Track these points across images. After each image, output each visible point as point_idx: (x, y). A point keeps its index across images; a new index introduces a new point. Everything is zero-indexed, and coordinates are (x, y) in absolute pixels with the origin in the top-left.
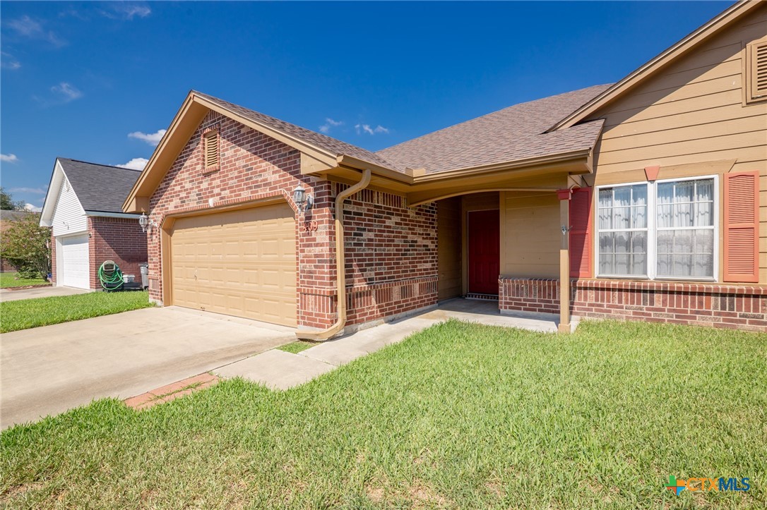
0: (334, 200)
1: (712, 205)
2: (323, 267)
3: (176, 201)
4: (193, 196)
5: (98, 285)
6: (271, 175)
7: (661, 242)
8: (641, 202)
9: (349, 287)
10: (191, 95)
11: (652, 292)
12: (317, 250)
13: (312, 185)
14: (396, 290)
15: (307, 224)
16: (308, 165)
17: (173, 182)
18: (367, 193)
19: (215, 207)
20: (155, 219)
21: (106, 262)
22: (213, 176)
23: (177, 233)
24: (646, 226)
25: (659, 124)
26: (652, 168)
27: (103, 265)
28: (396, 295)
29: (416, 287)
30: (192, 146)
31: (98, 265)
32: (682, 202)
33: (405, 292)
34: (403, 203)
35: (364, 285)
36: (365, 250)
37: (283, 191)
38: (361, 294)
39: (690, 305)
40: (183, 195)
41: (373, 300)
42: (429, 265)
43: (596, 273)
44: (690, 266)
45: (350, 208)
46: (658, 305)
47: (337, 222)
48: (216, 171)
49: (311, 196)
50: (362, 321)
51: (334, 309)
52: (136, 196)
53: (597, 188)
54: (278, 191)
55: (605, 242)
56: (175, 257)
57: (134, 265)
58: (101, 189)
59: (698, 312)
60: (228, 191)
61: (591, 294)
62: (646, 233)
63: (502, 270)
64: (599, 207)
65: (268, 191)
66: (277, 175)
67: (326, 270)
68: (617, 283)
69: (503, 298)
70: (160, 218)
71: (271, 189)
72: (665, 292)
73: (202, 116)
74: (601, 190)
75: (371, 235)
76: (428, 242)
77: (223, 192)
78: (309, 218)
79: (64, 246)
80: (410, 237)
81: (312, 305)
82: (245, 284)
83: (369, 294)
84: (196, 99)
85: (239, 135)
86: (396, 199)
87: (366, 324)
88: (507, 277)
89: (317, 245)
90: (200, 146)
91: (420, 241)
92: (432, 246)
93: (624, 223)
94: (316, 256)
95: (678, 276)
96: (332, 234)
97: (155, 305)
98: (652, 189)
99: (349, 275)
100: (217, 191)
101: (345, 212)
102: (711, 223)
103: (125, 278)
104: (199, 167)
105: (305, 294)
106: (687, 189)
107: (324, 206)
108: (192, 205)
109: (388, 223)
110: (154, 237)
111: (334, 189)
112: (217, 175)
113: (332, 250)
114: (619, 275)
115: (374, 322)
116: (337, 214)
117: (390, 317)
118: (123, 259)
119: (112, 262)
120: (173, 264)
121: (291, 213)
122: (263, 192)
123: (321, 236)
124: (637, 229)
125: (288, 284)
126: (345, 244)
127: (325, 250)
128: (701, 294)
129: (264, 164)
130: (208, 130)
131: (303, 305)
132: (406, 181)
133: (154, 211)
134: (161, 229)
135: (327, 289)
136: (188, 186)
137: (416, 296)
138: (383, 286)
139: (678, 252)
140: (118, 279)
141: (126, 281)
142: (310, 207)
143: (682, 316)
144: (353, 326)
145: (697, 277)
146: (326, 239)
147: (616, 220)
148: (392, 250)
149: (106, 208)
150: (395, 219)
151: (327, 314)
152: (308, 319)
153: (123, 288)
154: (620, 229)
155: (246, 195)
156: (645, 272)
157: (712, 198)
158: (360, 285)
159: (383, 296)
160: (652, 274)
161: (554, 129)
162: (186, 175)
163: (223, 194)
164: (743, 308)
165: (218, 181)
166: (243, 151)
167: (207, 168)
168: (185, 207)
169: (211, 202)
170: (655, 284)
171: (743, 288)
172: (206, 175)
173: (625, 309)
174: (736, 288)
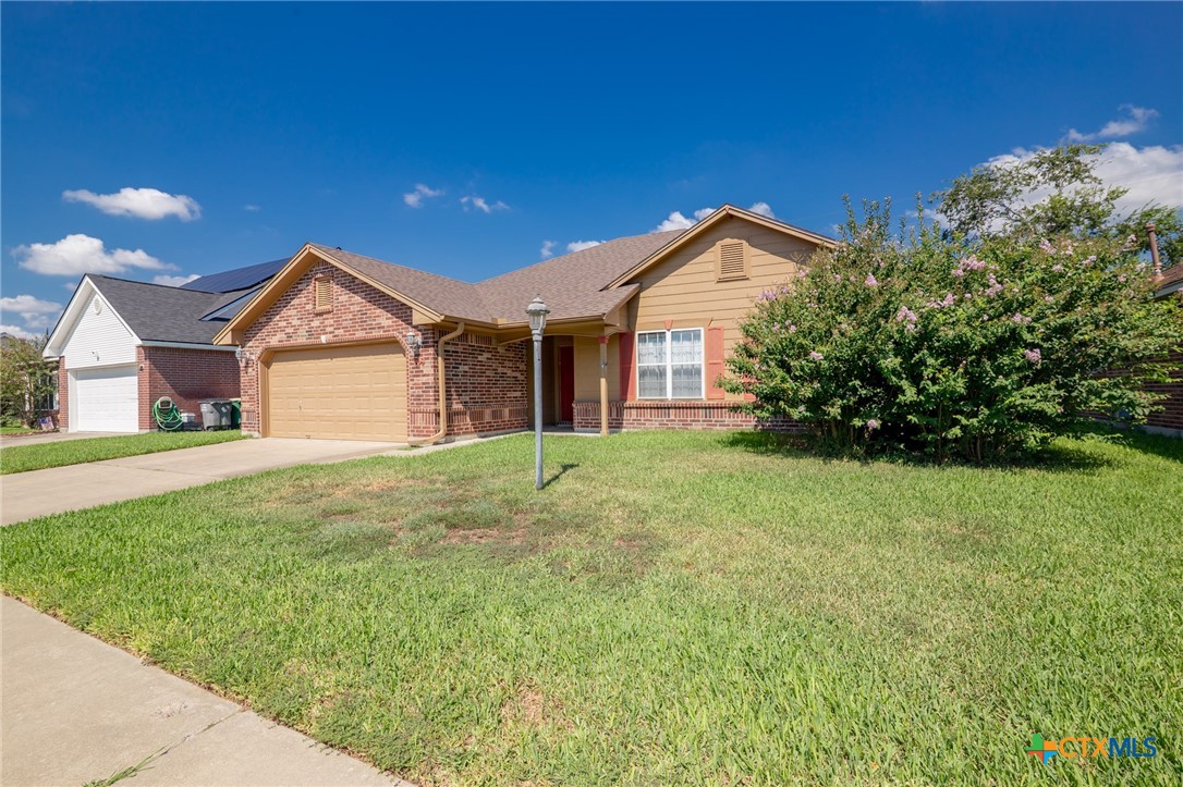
0: (437, 342)
1: (700, 348)
2: (429, 392)
3: (281, 336)
4: (303, 332)
5: (153, 425)
6: (384, 322)
7: (676, 372)
8: (662, 344)
9: (448, 407)
10: (308, 246)
12: (424, 379)
13: (420, 331)
14: (488, 412)
15: (416, 360)
16: (417, 319)
17: (278, 318)
18: (464, 337)
19: (326, 344)
20: (252, 351)
21: (162, 399)
22: (325, 316)
23: (275, 366)
24: (665, 361)
25: (672, 290)
26: (669, 321)
27: (158, 402)
28: (488, 417)
29: (506, 411)
30: (300, 287)
31: (152, 402)
33: (495, 415)
34: (494, 341)
35: (460, 406)
36: (461, 380)
37: (396, 334)
38: (458, 413)
39: (689, 416)
40: (290, 330)
41: (468, 418)
42: (518, 394)
43: (637, 396)
45: (449, 348)
46: (672, 417)
47: (440, 358)
48: (329, 312)
49: (419, 339)
50: (459, 434)
51: (437, 423)
52: (232, 330)
53: (637, 333)
54: (391, 333)
55: (643, 374)
56: (272, 389)
57: (192, 402)
58: (149, 313)
59: (693, 421)
60: (342, 330)
61: (634, 412)
62: (665, 366)
63: (576, 396)
64: (638, 348)
65: (381, 333)
66: (391, 321)
67: (432, 394)
68: (648, 403)
69: (577, 419)
70: (259, 351)
71: (384, 332)
72: (676, 408)
73: (313, 262)
74: (640, 335)
75: (466, 368)
76: (518, 374)
78: (417, 355)
79: (79, 382)
80: (500, 370)
81: (420, 420)
83: (464, 413)
84: (311, 250)
85: (352, 284)
86: (488, 340)
87: (463, 437)
88: (579, 402)
89: (424, 375)
90: (310, 287)
91: (509, 373)
92: (521, 377)
93: (654, 360)
94: (423, 383)
95: (685, 397)
96: (436, 367)
97: (251, 437)
98: (668, 335)
99: (449, 398)
100: (329, 329)
101: (446, 351)
102: (700, 360)
103: (184, 417)
104: (309, 307)
105: (415, 413)
106: (687, 336)
107: (430, 346)
108: (301, 339)
109: (480, 358)
110: (250, 370)
111: (437, 335)
112: (331, 316)
113: (436, 379)
114: (652, 398)
115: (469, 436)
116: (440, 352)
117: (483, 434)
118: (180, 395)
119: (170, 399)
120: (271, 396)
121: (403, 351)
122: (376, 334)
123: (427, 368)
124: (661, 363)
125: (400, 406)
126: (446, 375)
127: (431, 379)
128: (694, 408)
129: (378, 311)
130: (319, 275)
131: (413, 422)
132: (493, 327)
133: (250, 344)
134: (259, 362)
135: (433, 407)
136: (295, 322)
137: (506, 419)
138: (477, 408)
139: (685, 380)
140: (175, 418)
141: (185, 420)
142: (419, 347)
143: (685, 424)
144: (452, 437)
146: (431, 371)
147: (649, 357)
148: (484, 380)
149: (173, 338)
150: (486, 355)
151: (432, 426)
152: (417, 431)
153: (183, 428)
154: (653, 364)
155: (360, 335)
156: (665, 395)
157: (700, 342)
158: (457, 406)
159: (476, 417)
160: (669, 395)
161: (606, 288)
162: (293, 312)
163: (337, 332)
164: (715, 416)
165: (332, 321)
166: (357, 298)
167: (319, 309)
168: (292, 342)
169: (323, 339)
170: (670, 403)
171: (714, 403)
172: (317, 315)
173: (654, 421)
174: (711, 402)
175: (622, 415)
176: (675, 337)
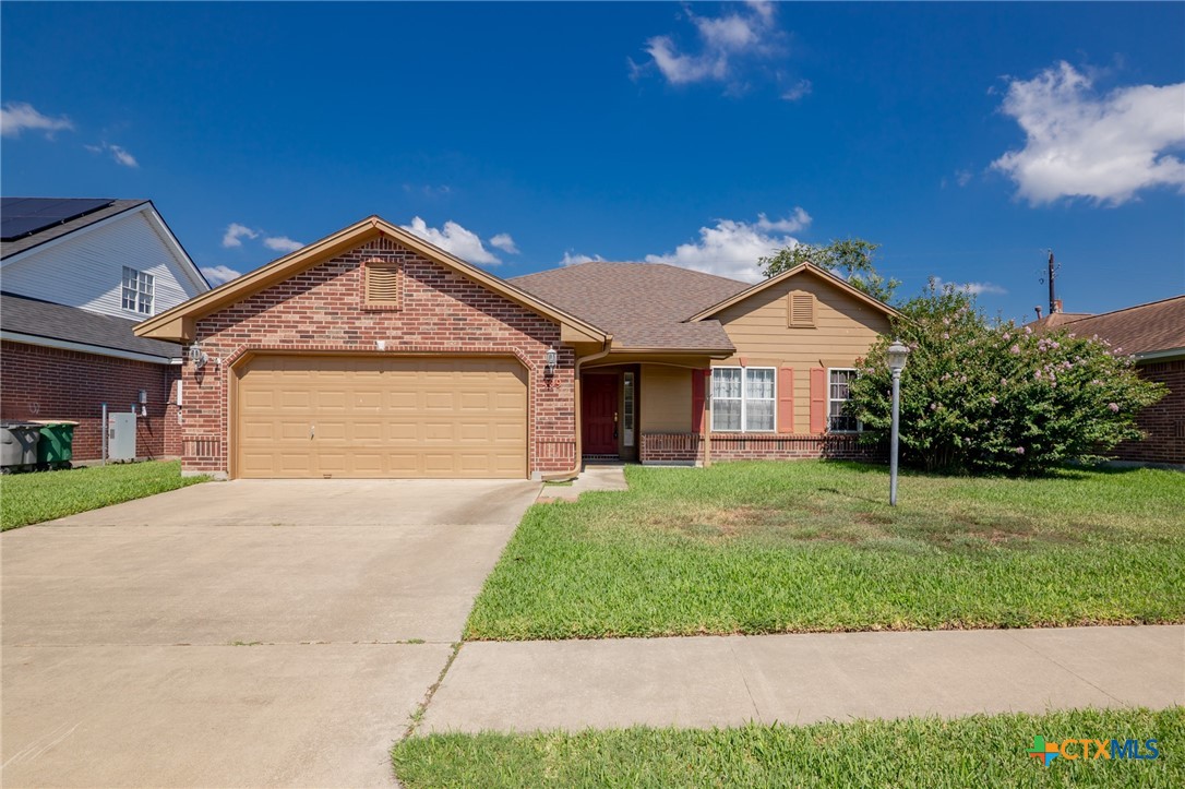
0: (574, 362)
1: (772, 385)
2: (567, 419)
3: (286, 334)
4: (336, 331)
6: (496, 331)
7: (749, 408)
8: (736, 379)
10: (371, 219)
11: (744, 440)
12: (559, 404)
15: (548, 381)
16: (566, 336)
17: (280, 307)
19: (387, 351)
20: (221, 348)
22: (383, 315)
23: (252, 376)
24: (740, 396)
25: (747, 329)
26: (744, 358)
32: (757, 382)
37: (515, 348)
39: (764, 448)
40: (308, 327)
43: (712, 429)
44: (761, 423)
46: (748, 449)
47: (577, 381)
48: (393, 311)
49: (552, 358)
51: (575, 454)
52: (183, 317)
53: (712, 367)
54: (507, 347)
55: (718, 406)
56: (248, 409)
59: (768, 452)
60: (417, 337)
61: (708, 444)
62: (740, 401)
64: (713, 381)
65: (491, 346)
66: (507, 332)
68: (725, 435)
69: (645, 451)
70: (232, 353)
71: (494, 344)
72: (750, 440)
73: (372, 242)
77: (405, 336)
78: (550, 376)
81: (551, 452)
82: (426, 440)
84: (378, 226)
85: (438, 279)
88: (649, 433)
90: (354, 273)
93: (726, 394)
94: (558, 409)
95: (757, 431)
96: (573, 391)
98: (744, 372)
100: (392, 333)
102: (772, 396)
104: (352, 299)
105: (542, 443)
106: (761, 374)
107: (569, 368)
112: (397, 315)
113: (574, 404)
114: (724, 431)
120: (242, 418)
121: (524, 370)
122: (479, 346)
123: (565, 392)
124: (734, 398)
128: (768, 440)
129: (486, 318)
130: (375, 259)
131: (540, 453)
134: (230, 369)
136: (322, 318)
139: (756, 414)
142: (551, 367)
143: (761, 455)
145: (765, 431)
147: (722, 391)
152: (546, 464)
154: (724, 397)
155: (451, 344)
156: (739, 427)
157: (773, 381)
160: (744, 429)
161: (688, 321)
162: (315, 303)
163: (407, 338)
164: (788, 448)
165: (399, 324)
166: (447, 299)
167: (369, 304)
168: (311, 344)
169: (381, 345)
170: (743, 436)
171: (786, 436)
172: (368, 312)
173: (730, 453)
174: (782, 435)
175: (696, 447)
176: (750, 373)
